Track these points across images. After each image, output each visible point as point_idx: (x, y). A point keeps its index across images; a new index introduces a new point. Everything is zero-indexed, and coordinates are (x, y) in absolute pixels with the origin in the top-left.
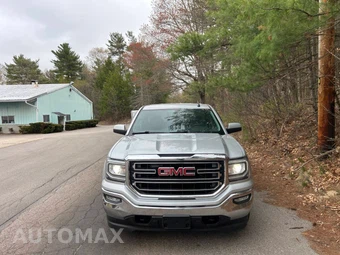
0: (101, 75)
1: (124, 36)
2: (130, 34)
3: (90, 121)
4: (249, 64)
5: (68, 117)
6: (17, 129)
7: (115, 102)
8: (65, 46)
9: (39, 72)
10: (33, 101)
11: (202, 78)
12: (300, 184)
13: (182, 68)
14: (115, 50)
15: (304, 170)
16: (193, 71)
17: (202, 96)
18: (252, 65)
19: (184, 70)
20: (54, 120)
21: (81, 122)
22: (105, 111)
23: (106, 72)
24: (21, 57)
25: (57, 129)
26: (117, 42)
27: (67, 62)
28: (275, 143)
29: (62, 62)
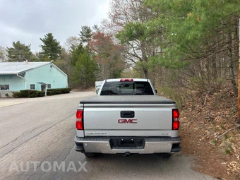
0: (75, 56)
1: (91, 28)
2: (96, 27)
3: (65, 89)
4: (179, 46)
5: (49, 86)
6: (11, 95)
7: (84, 76)
8: (50, 35)
9: (30, 53)
10: (23, 74)
11: (146, 59)
12: (224, 150)
13: (131, 51)
14: (85, 38)
15: (227, 137)
16: (140, 54)
17: (146, 72)
18: (182, 46)
19: (133, 53)
20: (38, 88)
21: (59, 90)
22: (77, 81)
23: (78, 54)
24: (18, 42)
25: (40, 95)
26: (87, 33)
27: (51, 47)
28: (200, 111)
29: (48, 46)
